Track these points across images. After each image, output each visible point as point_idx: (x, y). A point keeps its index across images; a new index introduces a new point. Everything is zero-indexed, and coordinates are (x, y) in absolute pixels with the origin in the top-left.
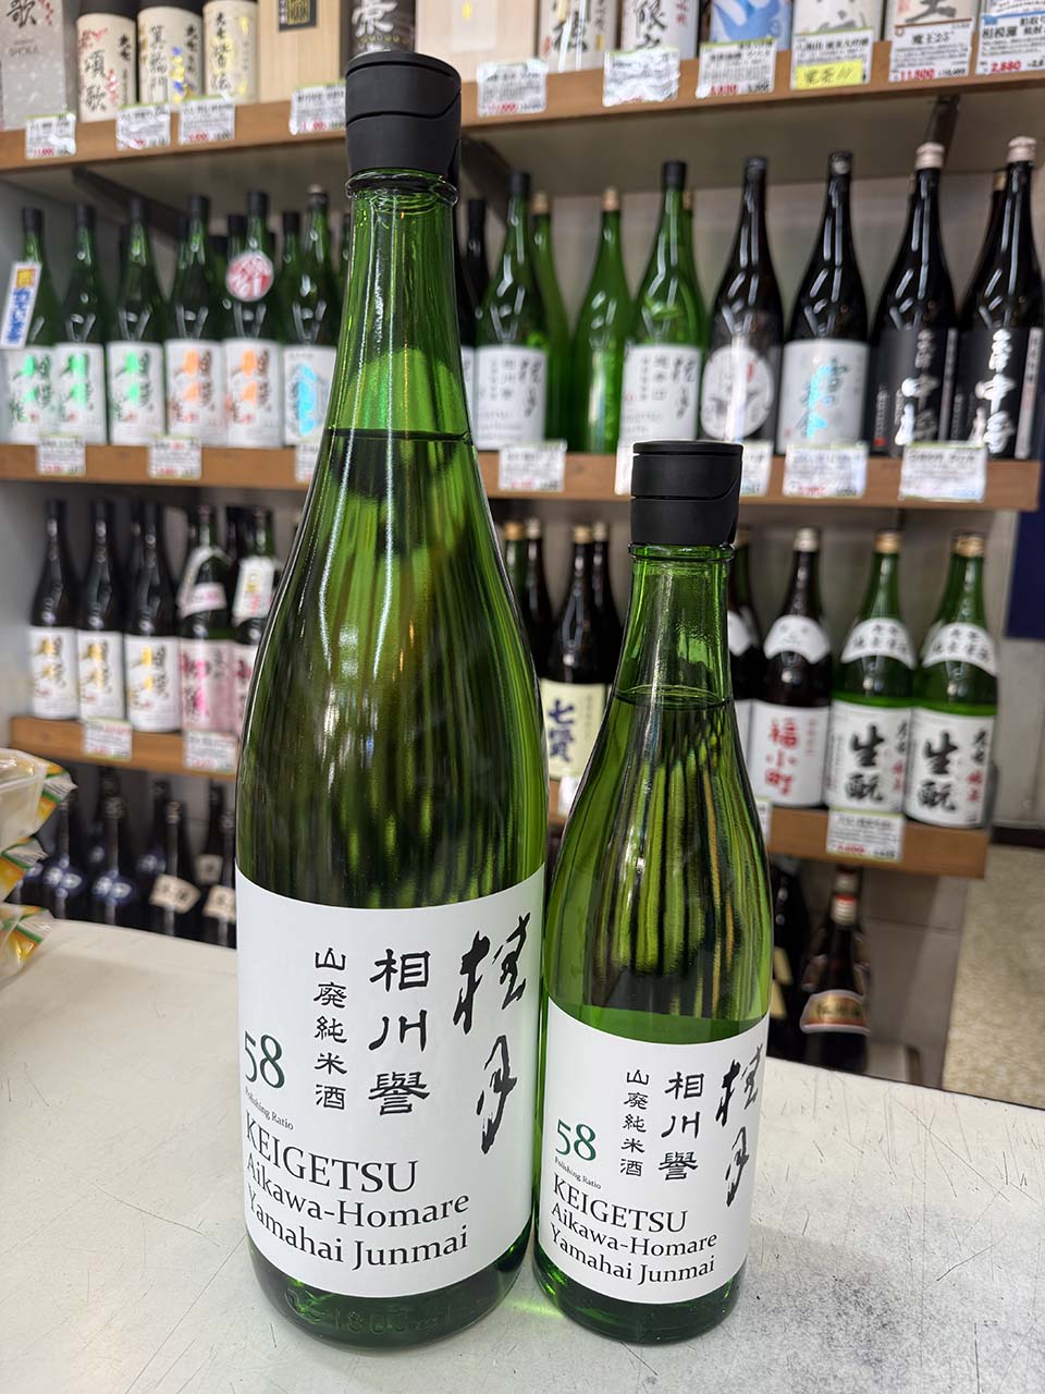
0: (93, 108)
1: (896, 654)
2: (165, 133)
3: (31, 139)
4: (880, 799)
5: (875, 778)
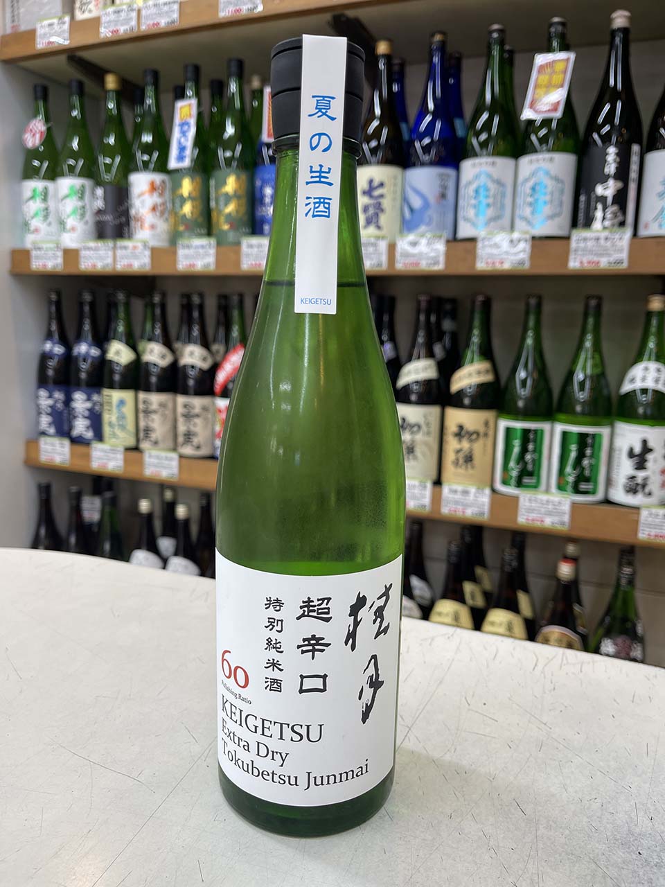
0: (83, 12)
1: (660, 387)
2: (134, 23)
3: (40, 35)
4: (650, 494)
5: (646, 479)
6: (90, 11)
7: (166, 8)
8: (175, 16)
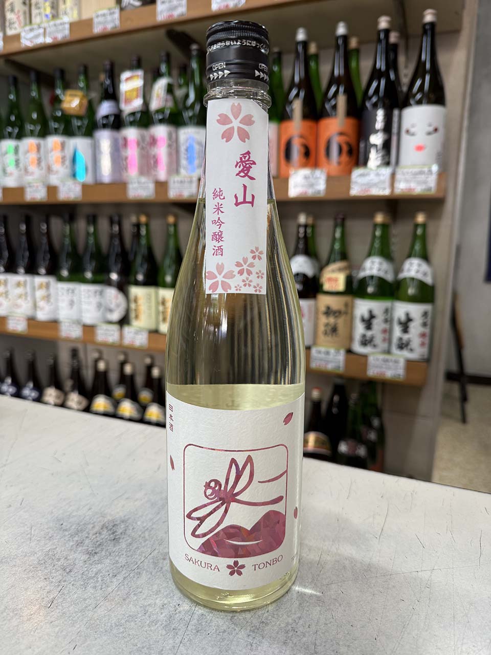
0: (11, 30)
2: (42, 38)
6: (15, 28)
7: (60, 27)
8: (67, 32)
